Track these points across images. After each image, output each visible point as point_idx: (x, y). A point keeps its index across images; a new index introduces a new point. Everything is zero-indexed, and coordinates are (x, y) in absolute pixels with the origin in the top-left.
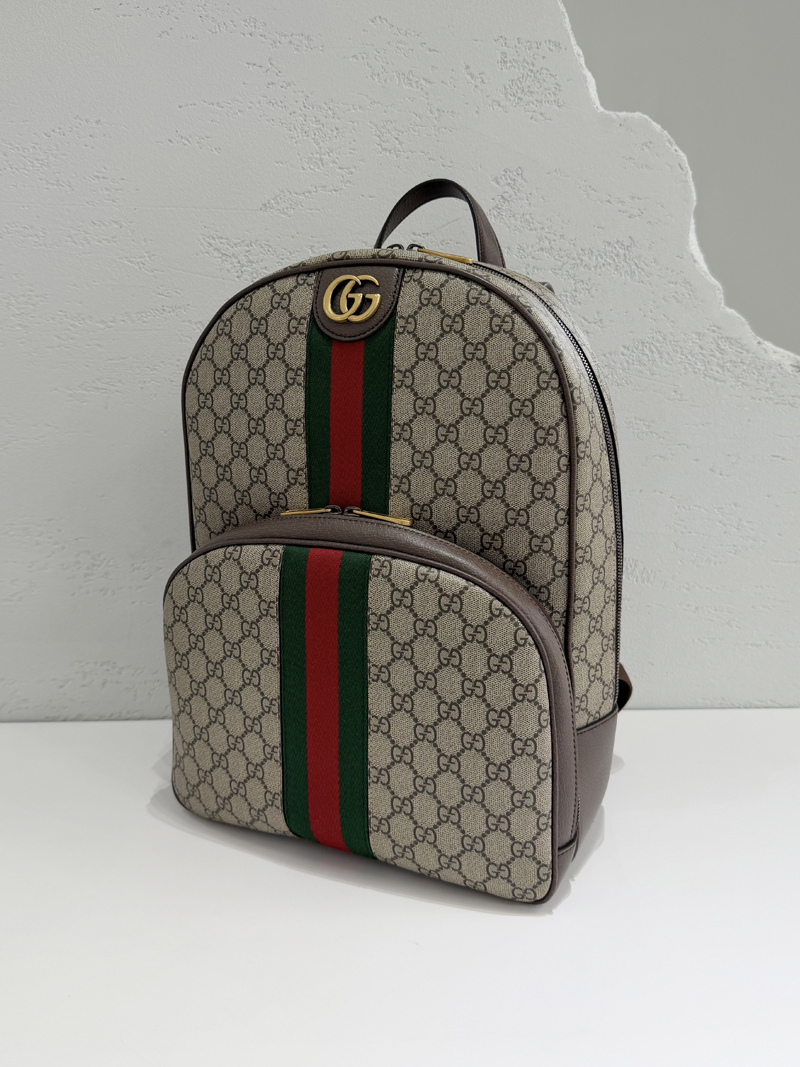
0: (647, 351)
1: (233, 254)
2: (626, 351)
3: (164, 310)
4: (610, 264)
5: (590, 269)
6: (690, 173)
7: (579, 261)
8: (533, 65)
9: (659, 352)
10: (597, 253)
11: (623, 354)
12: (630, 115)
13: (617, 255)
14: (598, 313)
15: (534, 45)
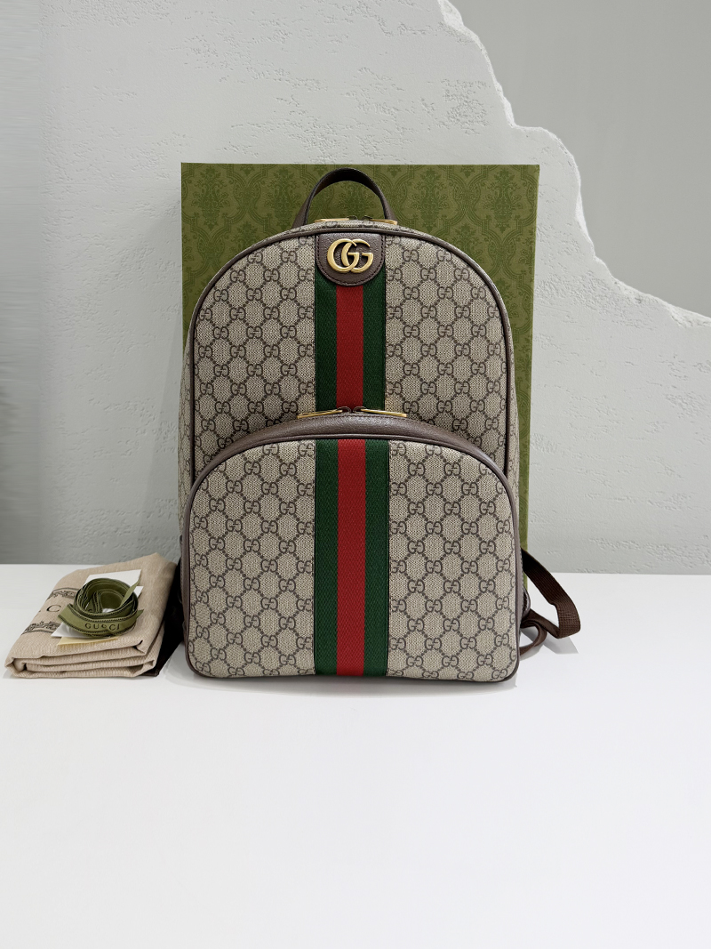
6: (576, 167)
8: (467, 97)
12: (534, 129)
15: (468, 85)
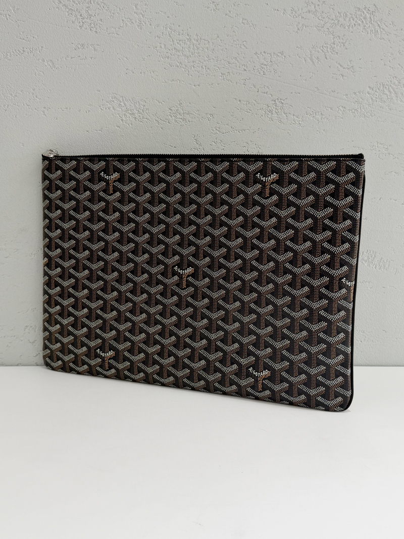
0: (386, 91)
1: (77, 10)
2: (370, 91)
3: (24, 51)
4: (359, 25)
5: (345, 28)
7: (336, 22)
9: (395, 92)
10: (350, 16)
11: (369, 94)
13: (365, 18)
14: (350, 61)
